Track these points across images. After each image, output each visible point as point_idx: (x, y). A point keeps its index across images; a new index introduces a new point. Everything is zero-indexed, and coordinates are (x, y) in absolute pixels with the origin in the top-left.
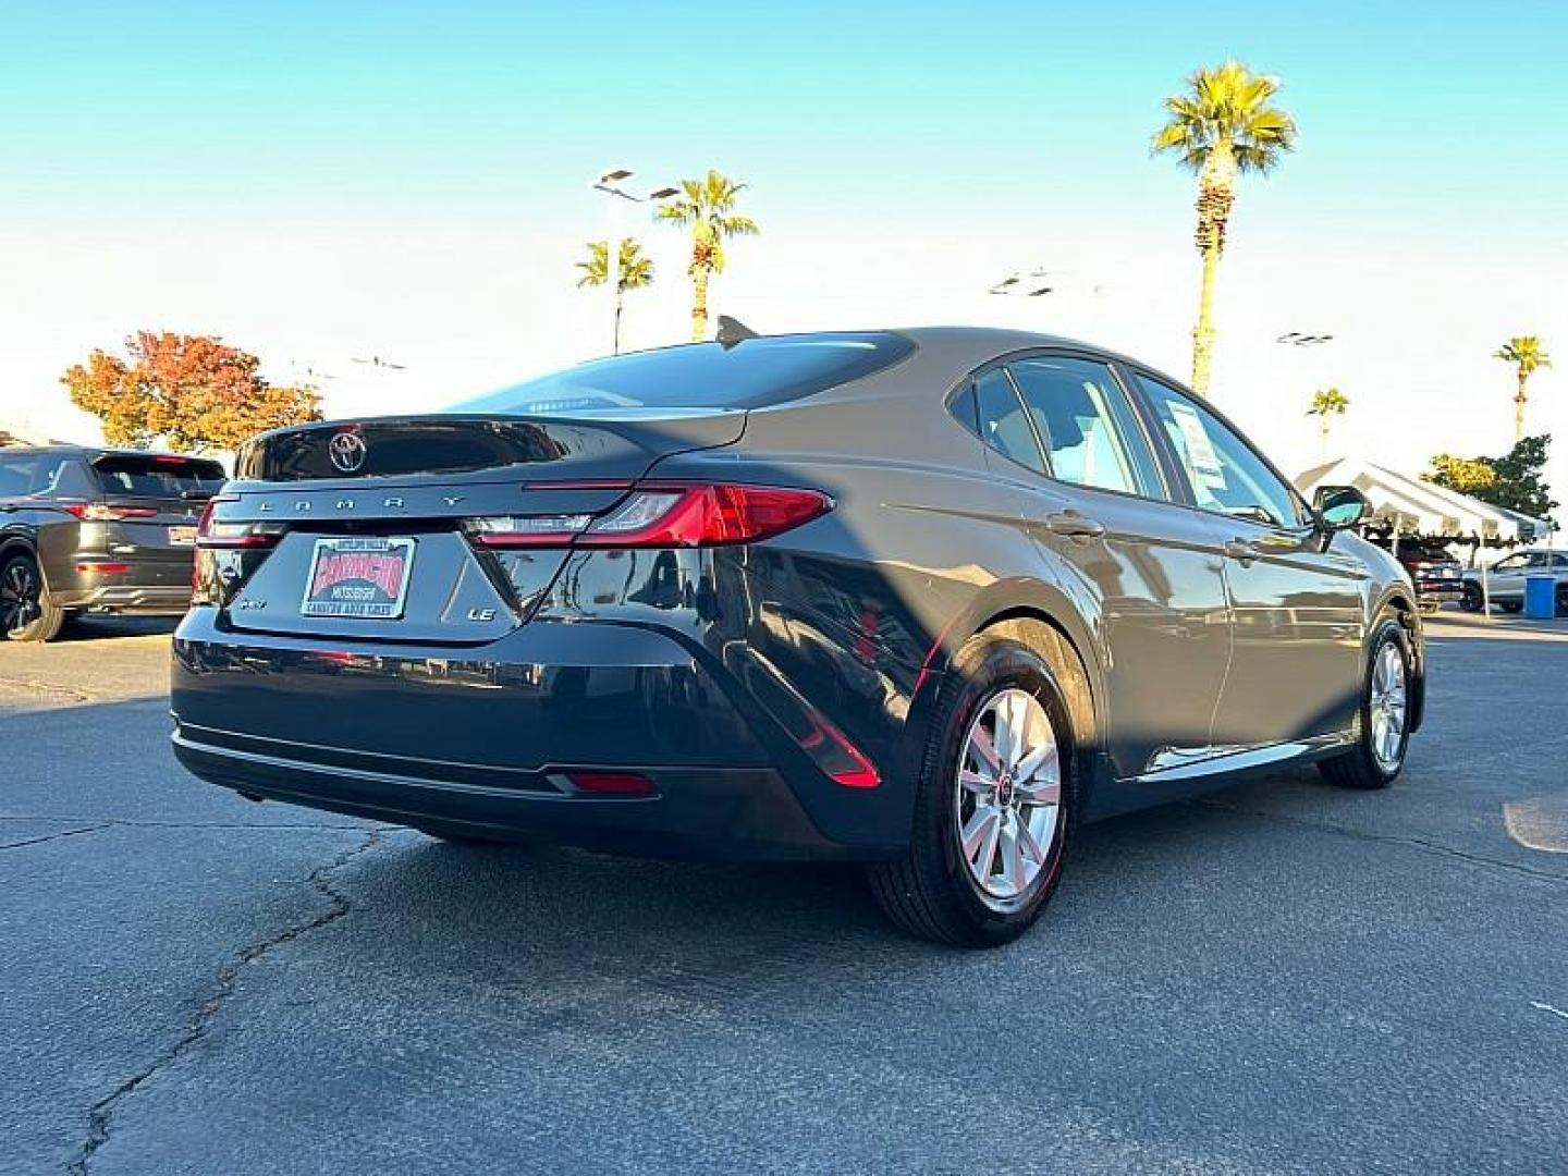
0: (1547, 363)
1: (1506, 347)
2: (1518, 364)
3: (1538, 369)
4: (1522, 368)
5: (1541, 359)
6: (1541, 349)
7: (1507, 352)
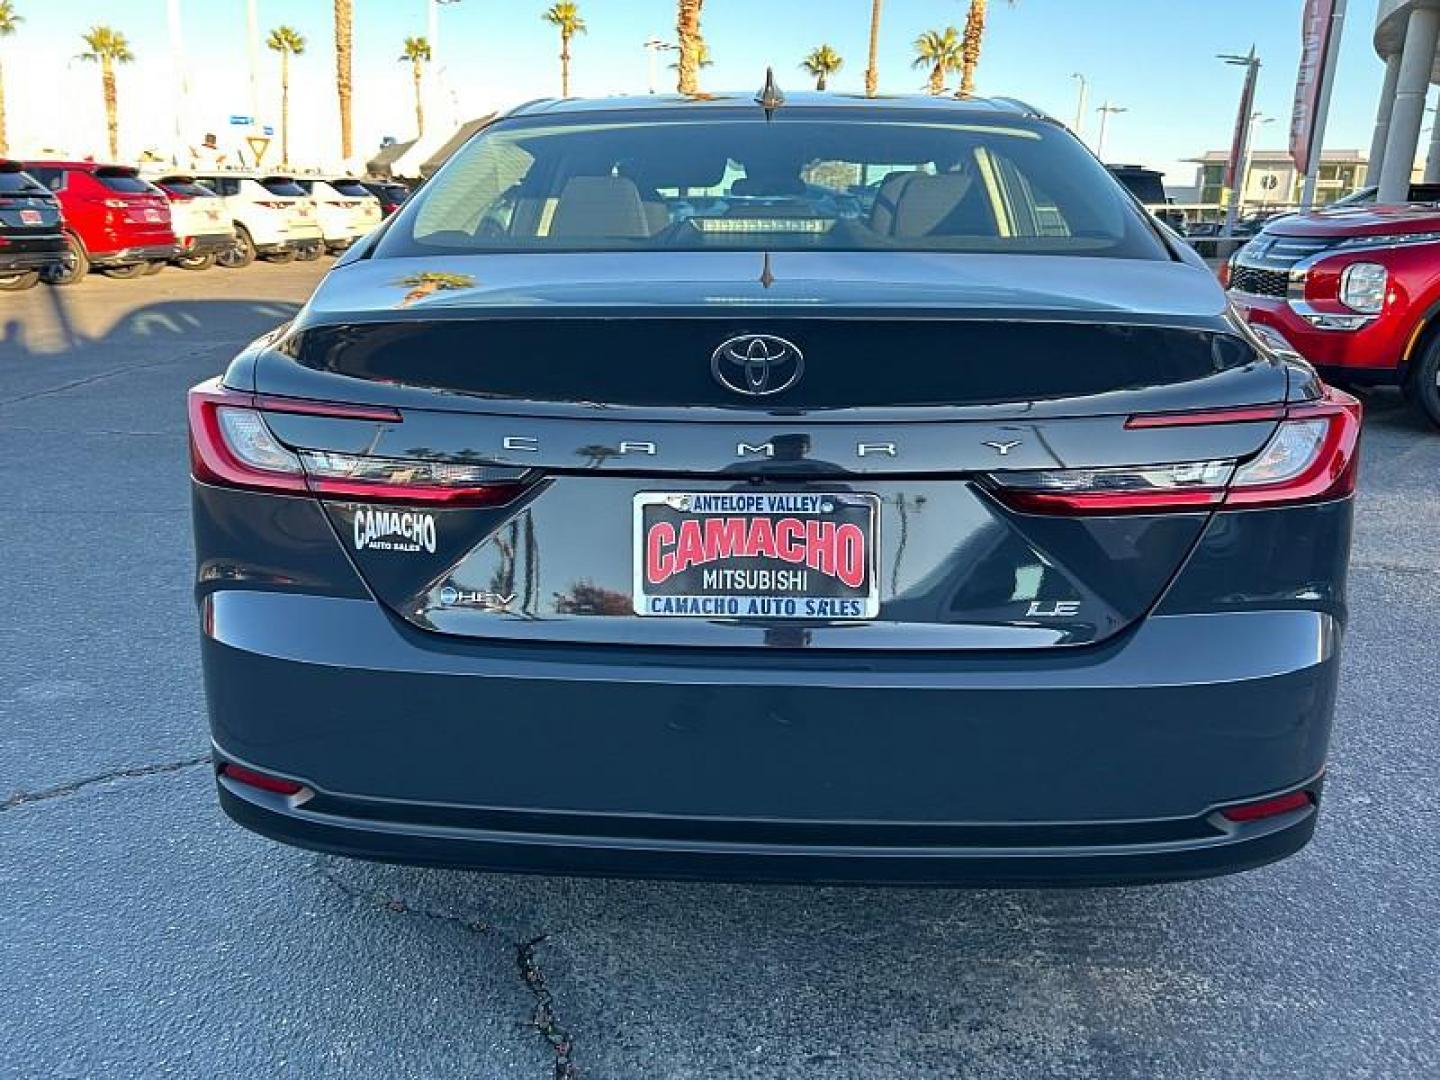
0: (582, 28)
1: (553, 10)
2: (561, 28)
3: (577, 33)
4: (564, 31)
5: (578, 23)
6: (578, 14)
7: (553, 15)
